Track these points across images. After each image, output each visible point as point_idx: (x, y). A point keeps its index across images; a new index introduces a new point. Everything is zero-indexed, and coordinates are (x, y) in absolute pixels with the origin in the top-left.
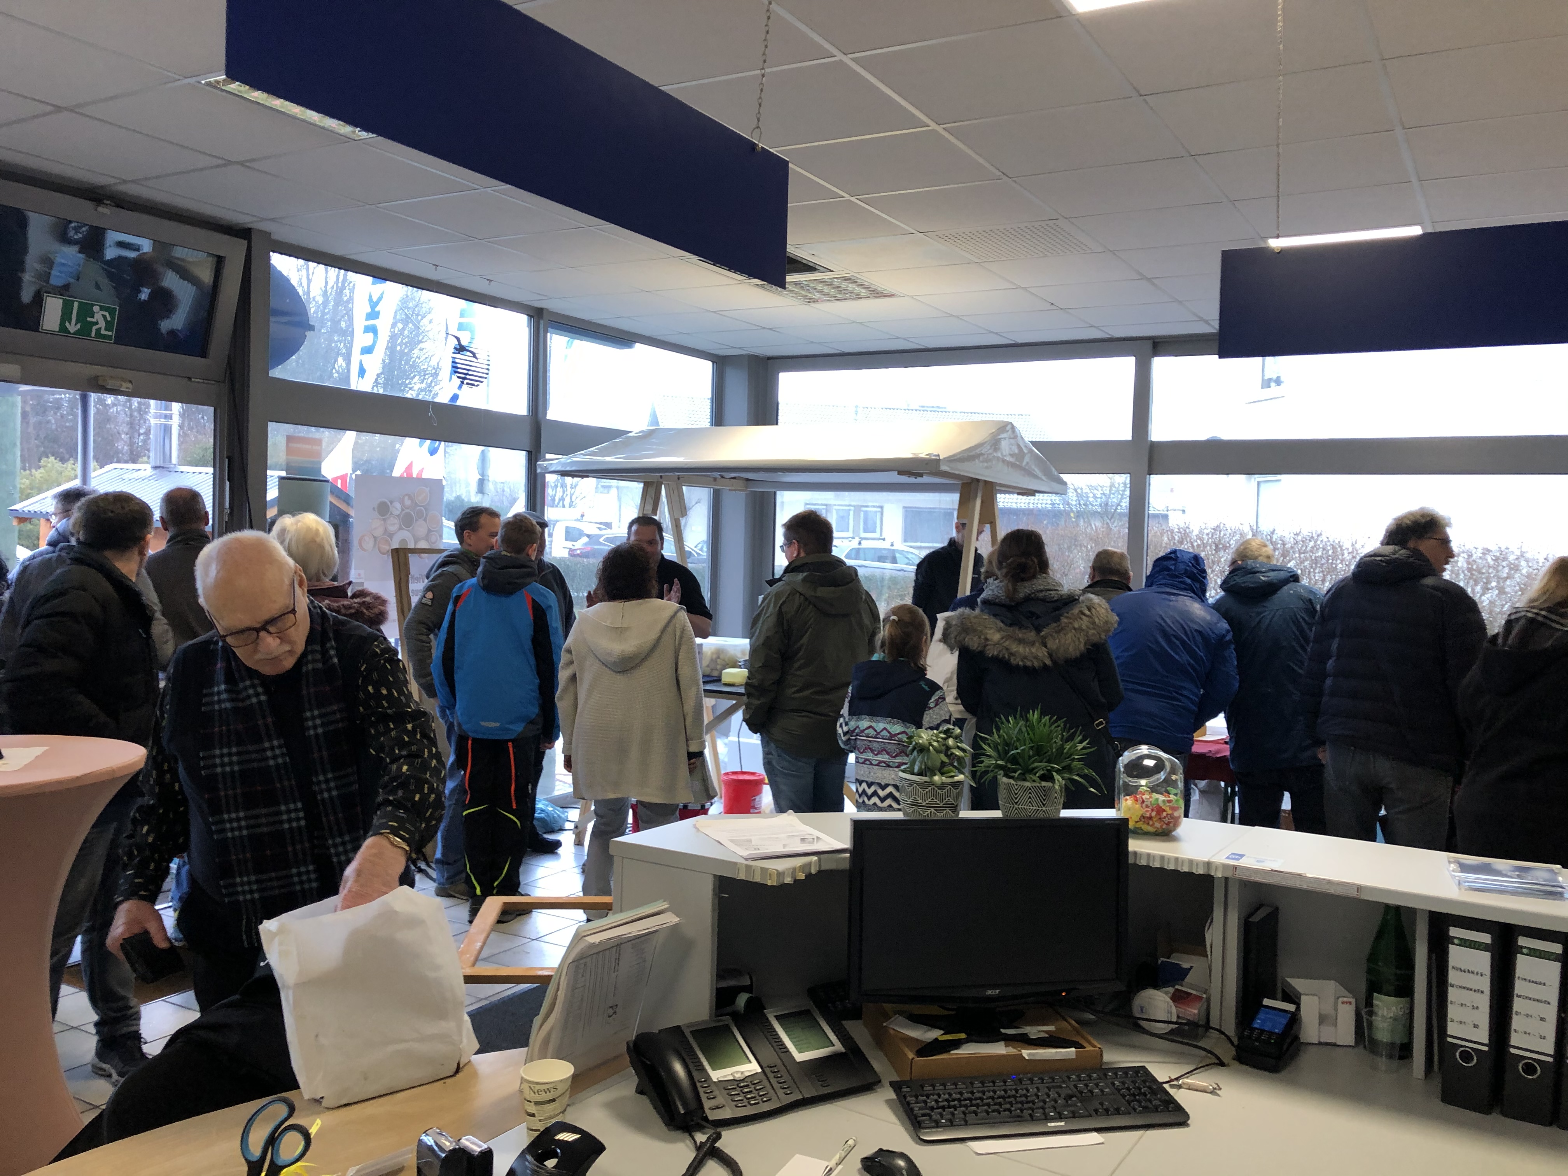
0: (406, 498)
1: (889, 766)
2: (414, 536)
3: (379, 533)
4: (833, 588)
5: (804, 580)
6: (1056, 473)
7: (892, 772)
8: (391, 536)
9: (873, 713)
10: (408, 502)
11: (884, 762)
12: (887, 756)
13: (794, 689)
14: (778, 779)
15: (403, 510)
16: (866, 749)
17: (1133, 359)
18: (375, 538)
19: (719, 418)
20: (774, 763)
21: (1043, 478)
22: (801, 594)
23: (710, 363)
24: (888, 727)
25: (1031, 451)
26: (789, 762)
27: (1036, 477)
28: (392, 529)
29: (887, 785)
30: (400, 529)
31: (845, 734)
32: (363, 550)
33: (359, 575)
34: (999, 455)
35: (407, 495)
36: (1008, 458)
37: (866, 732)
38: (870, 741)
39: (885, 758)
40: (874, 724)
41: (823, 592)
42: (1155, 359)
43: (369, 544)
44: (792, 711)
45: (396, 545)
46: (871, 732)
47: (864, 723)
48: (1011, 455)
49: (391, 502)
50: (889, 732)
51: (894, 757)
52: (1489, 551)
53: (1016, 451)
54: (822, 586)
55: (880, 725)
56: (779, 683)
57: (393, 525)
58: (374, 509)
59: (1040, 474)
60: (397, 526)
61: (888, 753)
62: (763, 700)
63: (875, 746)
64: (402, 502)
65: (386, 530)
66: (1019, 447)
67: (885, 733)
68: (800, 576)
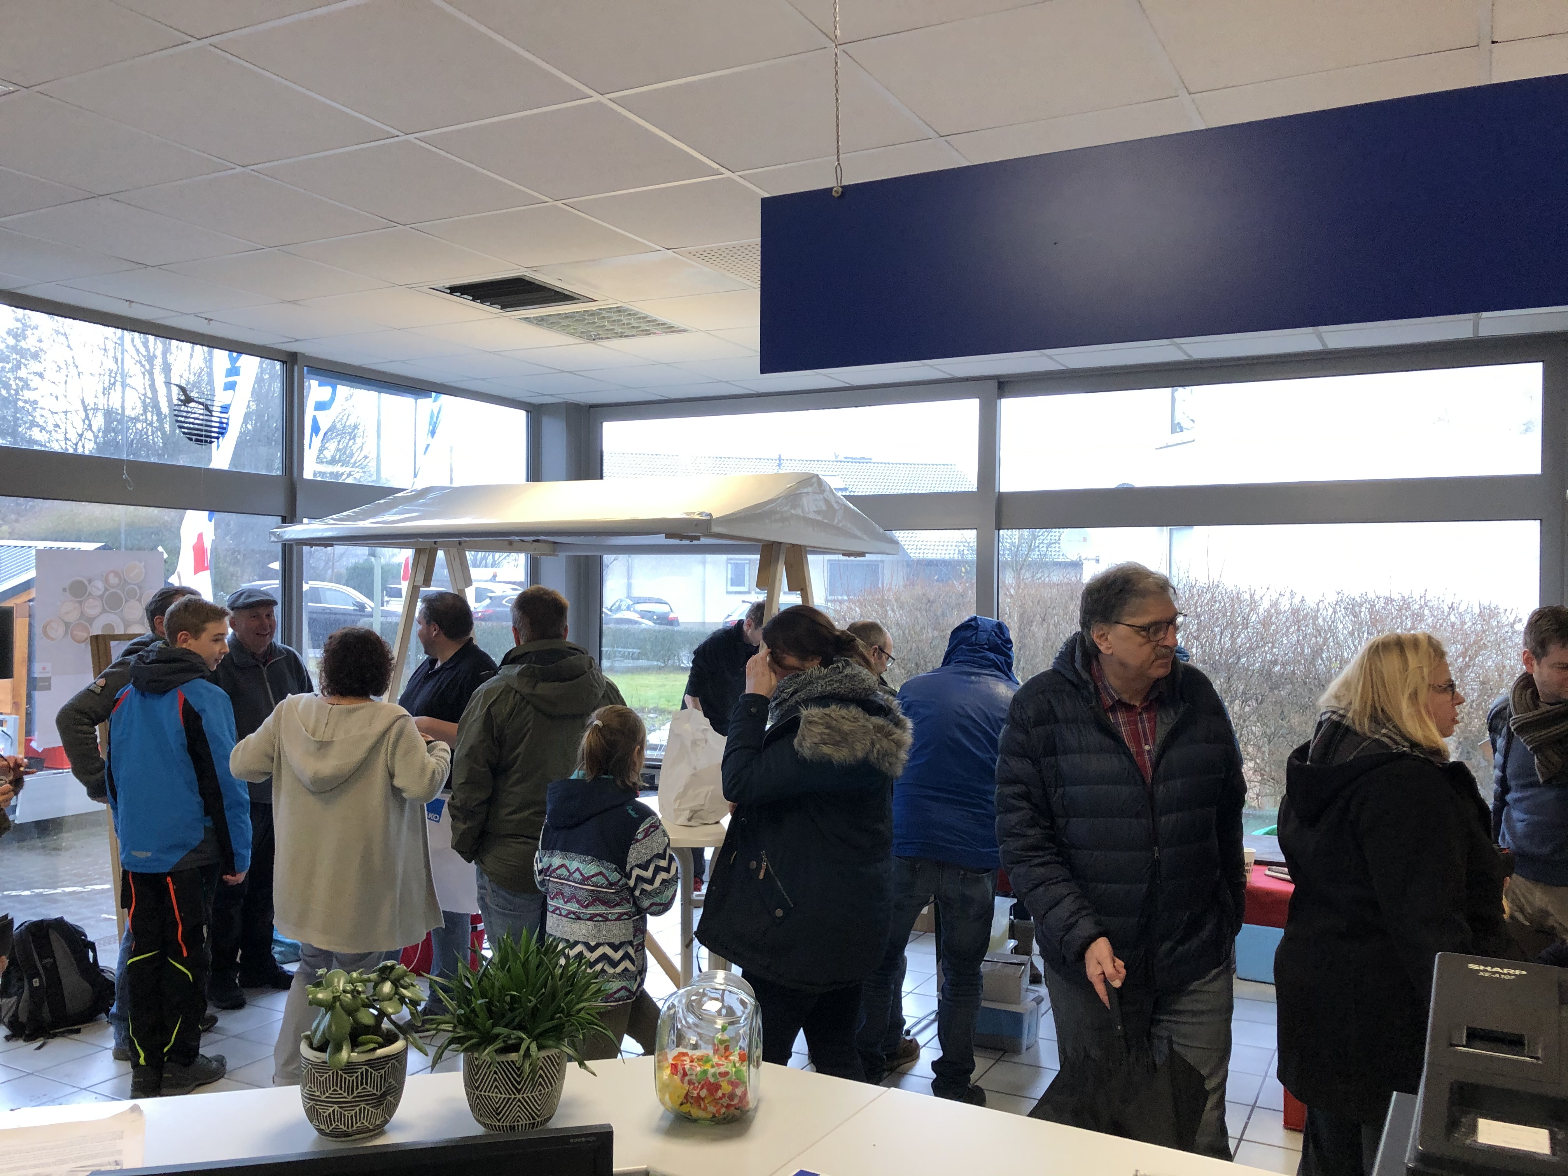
0: (111, 576)
1: (579, 918)
2: (123, 620)
3: (73, 617)
4: (556, 683)
5: (520, 674)
6: (881, 530)
7: (583, 926)
8: (91, 620)
9: (567, 848)
10: (113, 580)
11: (574, 913)
12: (577, 906)
13: (510, 810)
14: (493, 919)
15: (106, 589)
16: (557, 894)
17: (977, 400)
18: (67, 625)
19: (535, 473)
20: (487, 900)
21: (865, 537)
22: (516, 692)
23: (524, 413)
24: (581, 866)
25: (846, 506)
26: (505, 899)
27: (855, 537)
28: (91, 612)
29: (576, 943)
30: (104, 611)
31: (540, 872)
32: (48, 637)
33: (44, 668)
34: (799, 512)
35: (112, 572)
36: (811, 516)
37: (558, 872)
38: (562, 884)
39: (574, 907)
40: (567, 862)
41: (543, 688)
42: (1003, 400)
43: (58, 631)
44: (511, 836)
45: (97, 630)
46: (563, 872)
47: (557, 861)
48: (818, 512)
49: (90, 581)
50: (581, 874)
51: (586, 907)
52: (1392, 600)
53: (824, 508)
54: (544, 680)
55: (574, 865)
56: (491, 801)
57: (92, 608)
58: (64, 590)
59: (859, 534)
60: (98, 610)
61: (578, 902)
62: (469, 824)
63: (567, 891)
64: (106, 580)
65: (82, 614)
66: (827, 501)
67: (577, 875)
68: (518, 668)
